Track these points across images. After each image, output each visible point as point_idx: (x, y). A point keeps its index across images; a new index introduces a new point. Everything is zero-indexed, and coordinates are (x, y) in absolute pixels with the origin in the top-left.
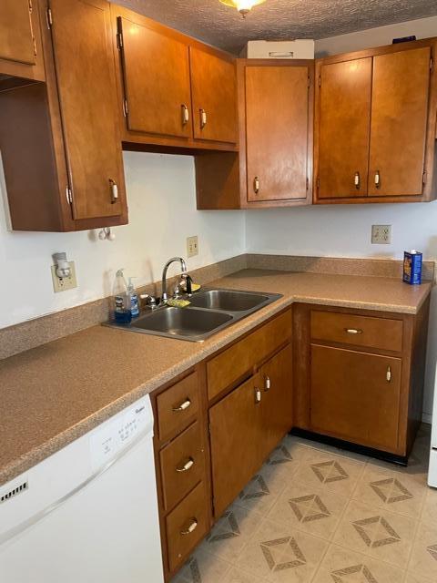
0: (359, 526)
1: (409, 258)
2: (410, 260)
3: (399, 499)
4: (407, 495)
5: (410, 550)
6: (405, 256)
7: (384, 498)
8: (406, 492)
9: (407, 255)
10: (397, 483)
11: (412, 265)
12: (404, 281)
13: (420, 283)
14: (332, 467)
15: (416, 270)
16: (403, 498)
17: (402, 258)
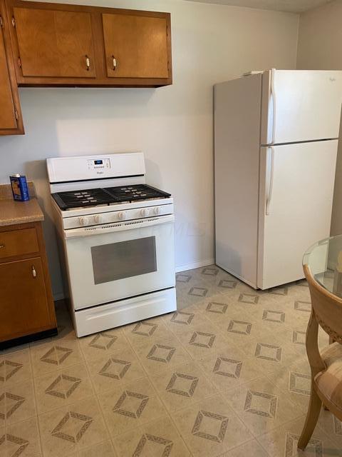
0: (51, 391)
1: (15, 181)
2: (18, 183)
3: (65, 357)
4: (69, 352)
5: (90, 382)
6: (11, 180)
7: (56, 363)
8: (67, 350)
9: (13, 179)
10: (58, 348)
11: (20, 186)
12: (15, 200)
13: (29, 200)
14: (5, 366)
15: (24, 189)
16: (68, 354)
17: (8, 182)
